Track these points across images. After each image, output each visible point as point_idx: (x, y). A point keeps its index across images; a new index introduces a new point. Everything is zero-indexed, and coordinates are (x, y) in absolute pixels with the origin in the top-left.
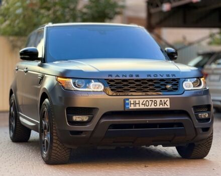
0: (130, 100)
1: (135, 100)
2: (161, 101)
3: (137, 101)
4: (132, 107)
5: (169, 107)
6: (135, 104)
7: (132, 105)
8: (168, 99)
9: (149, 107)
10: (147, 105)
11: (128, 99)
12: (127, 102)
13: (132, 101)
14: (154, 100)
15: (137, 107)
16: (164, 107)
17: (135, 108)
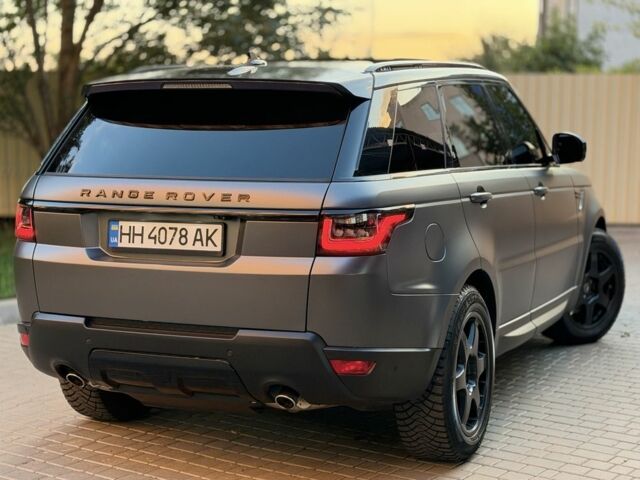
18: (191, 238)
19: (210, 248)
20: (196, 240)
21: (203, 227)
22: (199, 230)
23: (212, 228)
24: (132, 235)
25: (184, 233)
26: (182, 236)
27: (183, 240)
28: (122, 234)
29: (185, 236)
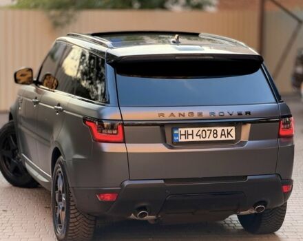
18: (219, 134)
19: (230, 138)
20: (222, 135)
21: (225, 128)
22: (223, 130)
23: (230, 128)
24: (187, 135)
25: (215, 132)
26: (214, 134)
27: (215, 135)
28: (181, 135)
29: (216, 133)
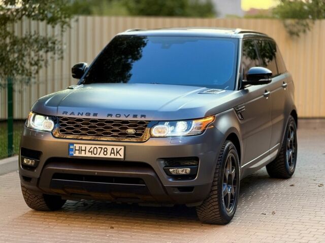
0: (75, 145)
1: (80, 145)
2: (113, 149)
3: (83, 147)
4: (77, 154)
5: (122, 157)
6: (80, 150)
7: (77, 152)
8: (123, 148)
9: (97, 156)
10: (95, 153)
11: (73, 144)
12: (71, 147)
13: (77, 146)
14: (104, 147)
15: (83, 154)
16: (116, 157)
17: (80, 155)
